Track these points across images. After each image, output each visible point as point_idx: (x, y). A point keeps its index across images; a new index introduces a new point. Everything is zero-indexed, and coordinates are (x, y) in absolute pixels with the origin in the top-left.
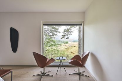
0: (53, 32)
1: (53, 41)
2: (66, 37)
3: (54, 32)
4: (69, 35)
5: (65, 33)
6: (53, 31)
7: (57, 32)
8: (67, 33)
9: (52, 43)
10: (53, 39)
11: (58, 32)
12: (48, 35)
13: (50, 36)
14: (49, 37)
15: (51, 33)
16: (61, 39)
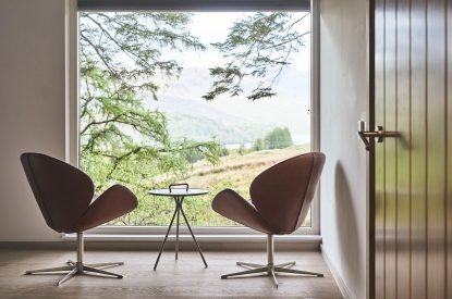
0: (145, 43)
1: (147, 119)
2: (250, 84)
3: (154, 45)
4: (272, 70)
5: (241, 49)
6: (147, 34)
7: (178, 42)
8: (254, 55)
9: (138, 139)
10: (148, 105)
11: (188, 43)
12: (101, 66)
13: (114, 76)
14: (113, 86)
15: (124, 47)
16: (210, 97)
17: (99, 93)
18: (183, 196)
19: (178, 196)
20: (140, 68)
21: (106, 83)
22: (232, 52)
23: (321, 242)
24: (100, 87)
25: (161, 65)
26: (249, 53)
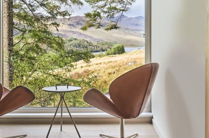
3: (57, 3)
8: (108, 6)
13: (37, 19)
14: (37, 25)
17: (29, 28)
18: (65, 92)
19: (62, 92)
20: (49, 15)
21: (33, 23)
22: (96, 5)
23: (152, 118)
24: (30, 25)
25: (60, 14)
26: (106, 5)
